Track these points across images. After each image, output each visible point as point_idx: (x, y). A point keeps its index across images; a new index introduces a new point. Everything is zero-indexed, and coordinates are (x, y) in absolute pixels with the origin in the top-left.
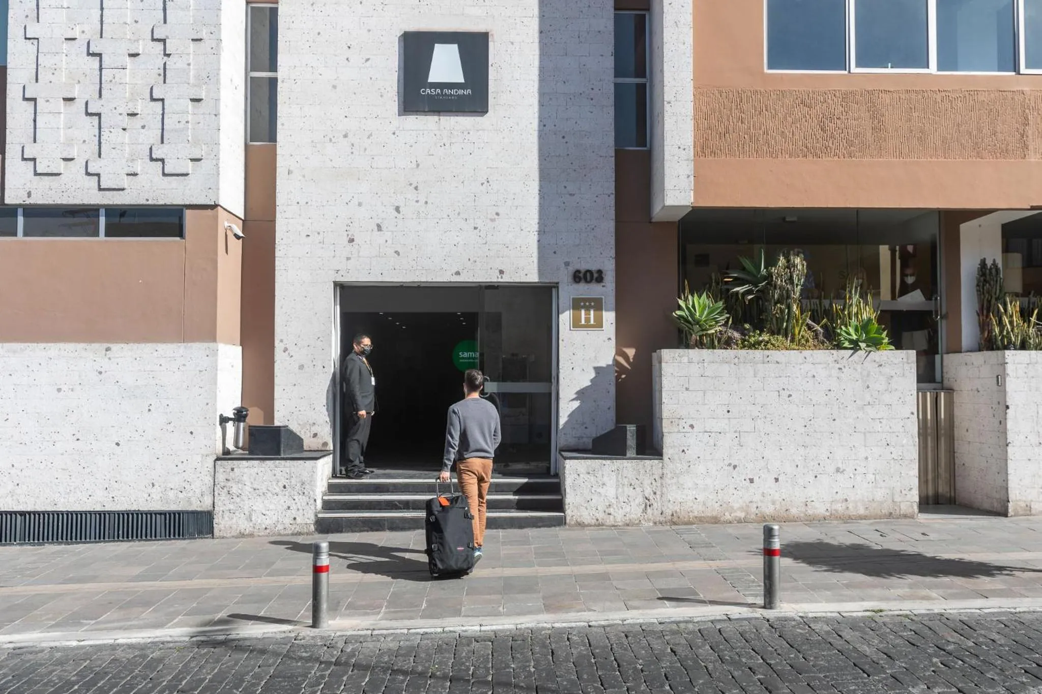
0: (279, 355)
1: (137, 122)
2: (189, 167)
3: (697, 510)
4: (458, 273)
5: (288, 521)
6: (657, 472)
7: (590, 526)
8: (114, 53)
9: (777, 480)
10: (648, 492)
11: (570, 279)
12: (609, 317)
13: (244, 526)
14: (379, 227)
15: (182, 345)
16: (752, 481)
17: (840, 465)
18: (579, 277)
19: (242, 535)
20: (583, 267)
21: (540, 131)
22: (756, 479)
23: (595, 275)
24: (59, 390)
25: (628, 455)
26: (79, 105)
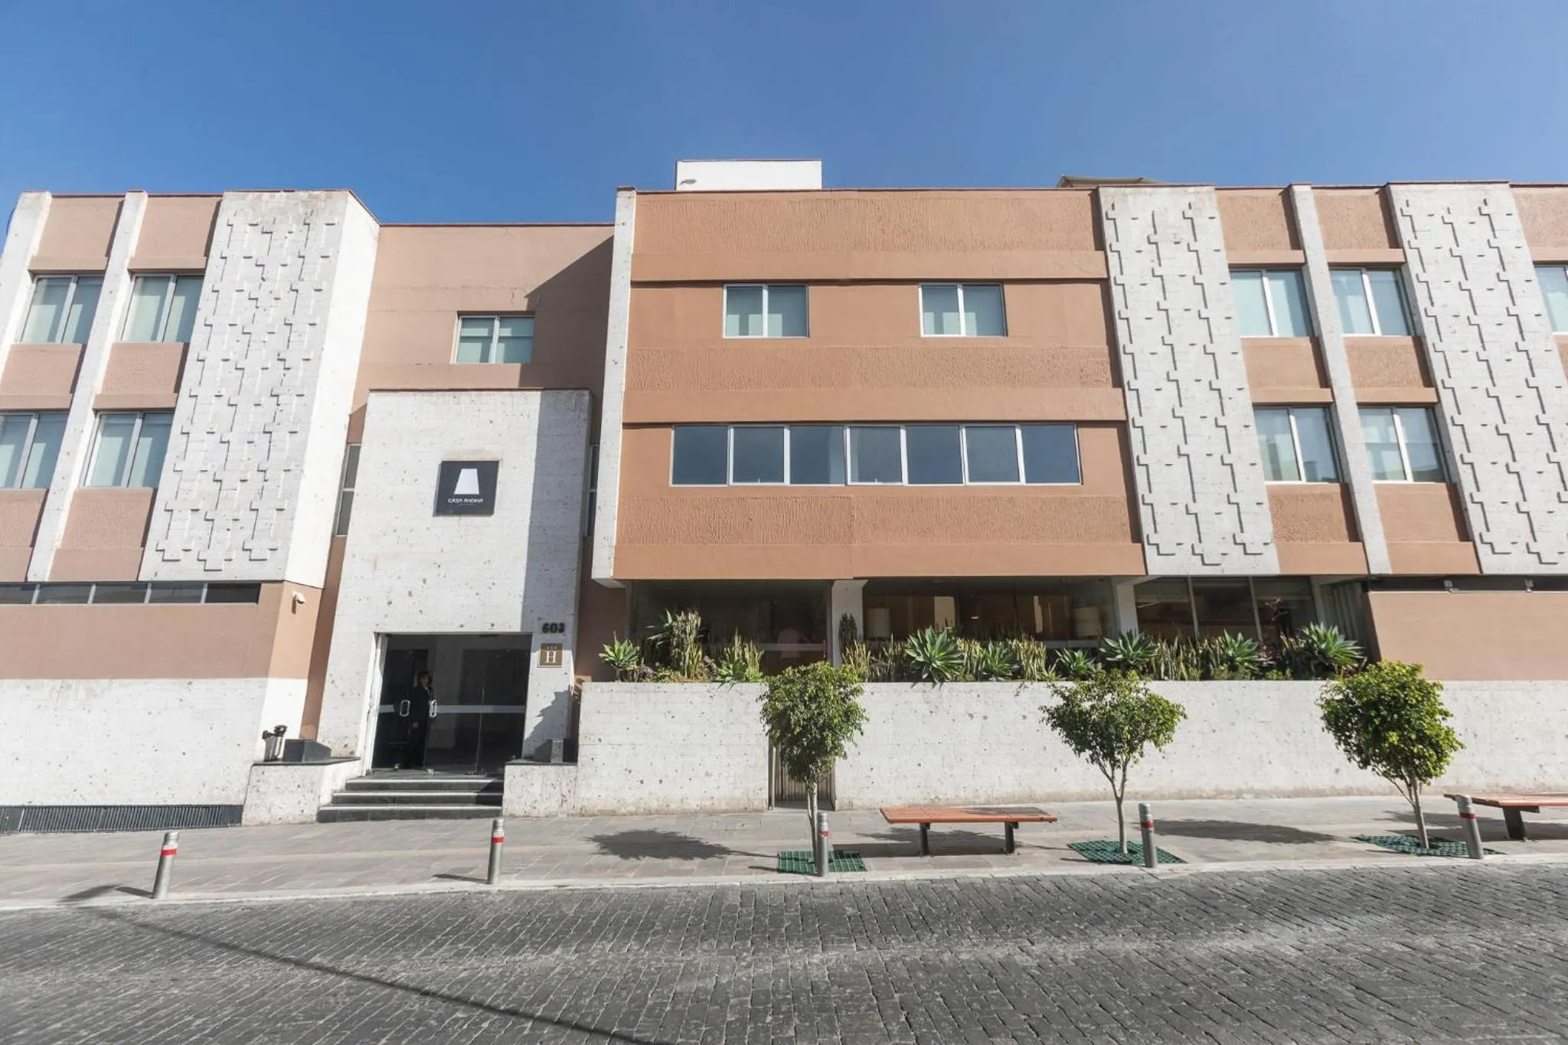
0: (328, 686)
1: (238, 525)
2: (268, 555)
3: (600, 806)
4: (462, 626)
5: (298, 812)
6: (573, 775)
7: (519, 817)
8: (230, 479)
9: (661, 781)
10: (565, 791)
11: (541, 630)
12: (568, 656)
13: (264, 817)
14: (410, 594)
15: (243, 680)
16: (642, 782)
17: (709, 771)
18: (548, 628)
19: (262, 824)
20: (551, 621)
21: (530, 526)
22: (645, 782)
23: (559, 627)
24: (150, 713)
25: (552, 762)
26: (201, 514)
